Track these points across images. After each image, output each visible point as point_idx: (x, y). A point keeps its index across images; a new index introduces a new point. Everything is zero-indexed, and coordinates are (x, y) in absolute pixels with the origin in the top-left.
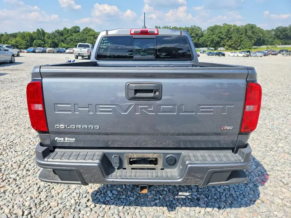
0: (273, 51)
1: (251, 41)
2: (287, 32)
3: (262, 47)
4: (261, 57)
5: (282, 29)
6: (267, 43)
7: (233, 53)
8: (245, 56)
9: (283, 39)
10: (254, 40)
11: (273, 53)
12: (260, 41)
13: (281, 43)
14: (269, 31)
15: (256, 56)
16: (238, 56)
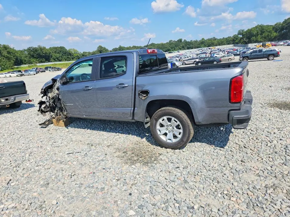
0: (40, 69)
1: (10, 61)
2: (39, 52)
3: (22, 66)
4: (34, 75)
5: (33, 49)
6: (25, 62)
7: (3, 74)
8: (19, 75)
9: (38, 58)
10: (13, 60)
11: (41, 70)
12: (19, 61)
13: (37, 62)
14: (21, 51)
15: (30, 75)
16: (10, 76)
